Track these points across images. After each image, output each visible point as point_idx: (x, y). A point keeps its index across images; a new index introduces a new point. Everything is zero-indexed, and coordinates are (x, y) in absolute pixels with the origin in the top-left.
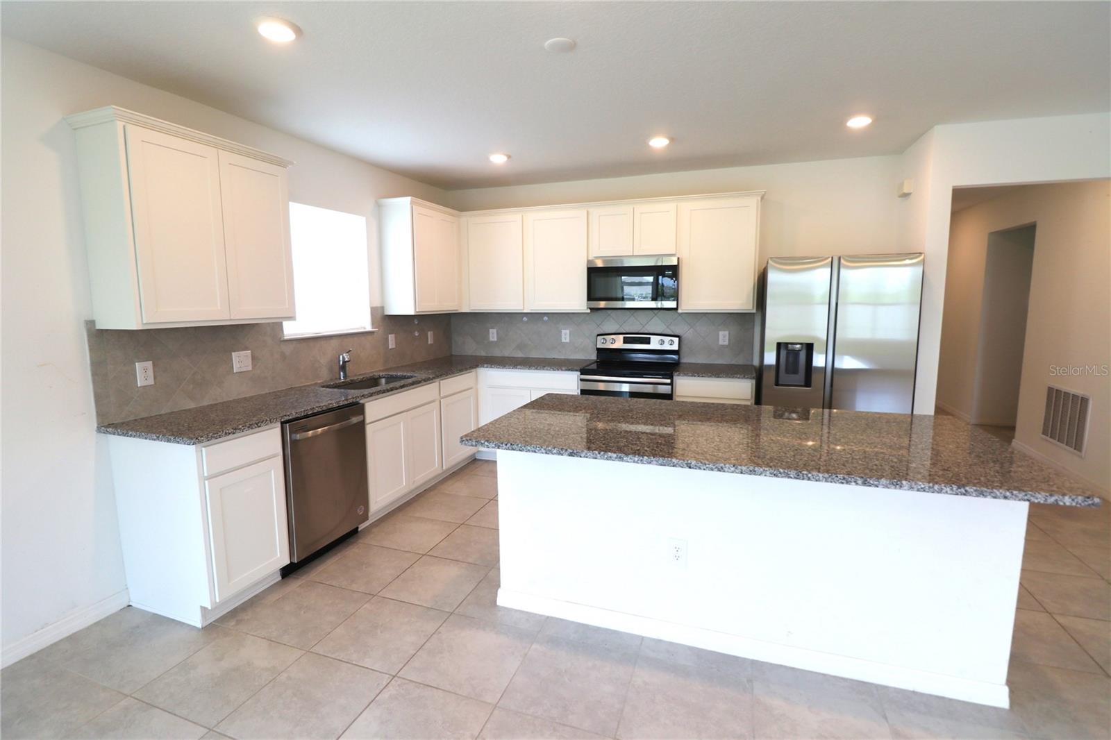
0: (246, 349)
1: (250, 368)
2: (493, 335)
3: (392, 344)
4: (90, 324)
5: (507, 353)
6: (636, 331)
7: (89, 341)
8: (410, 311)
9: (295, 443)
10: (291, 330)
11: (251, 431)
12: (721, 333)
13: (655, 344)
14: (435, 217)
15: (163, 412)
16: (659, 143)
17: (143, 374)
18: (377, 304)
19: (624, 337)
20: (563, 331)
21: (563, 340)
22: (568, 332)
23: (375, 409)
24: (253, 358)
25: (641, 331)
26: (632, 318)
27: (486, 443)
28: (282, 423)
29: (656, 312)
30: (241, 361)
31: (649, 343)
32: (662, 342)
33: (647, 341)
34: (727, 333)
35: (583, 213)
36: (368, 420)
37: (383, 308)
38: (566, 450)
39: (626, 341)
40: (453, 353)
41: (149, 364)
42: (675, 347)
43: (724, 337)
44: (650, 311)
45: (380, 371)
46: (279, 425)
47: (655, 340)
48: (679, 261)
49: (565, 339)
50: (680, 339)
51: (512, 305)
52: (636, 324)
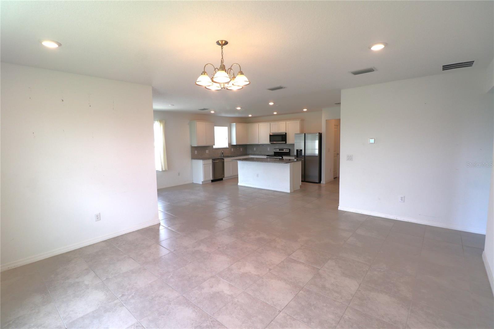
0: (208, 150)
1: (208, 153)
2: (255, 149)
3: (232, 150)
4: (191, 146)
5: (257, 153)
7: (191, 148)
8: (235, 144)
9: (214, 162)
10: (214, 147)
11: (208, 160)
14: (241, 126)
15: (198, 158)
17: (196, 152)
18: (230, 143)
20: (268, 148)
23: (226, 160)
32: (286, 150)
33: (283, 150)
35: (269, 124)
36: (225, 161)
39: (279, 150)
40: (247, 153)
41: (197, 150)
45: (229, 154)
46: (212, 160)
47: (284, 150)
48: (286, 133)
49: (269, 150)
50: (290, 149)
51: (256, 143)
52: (282, 147)
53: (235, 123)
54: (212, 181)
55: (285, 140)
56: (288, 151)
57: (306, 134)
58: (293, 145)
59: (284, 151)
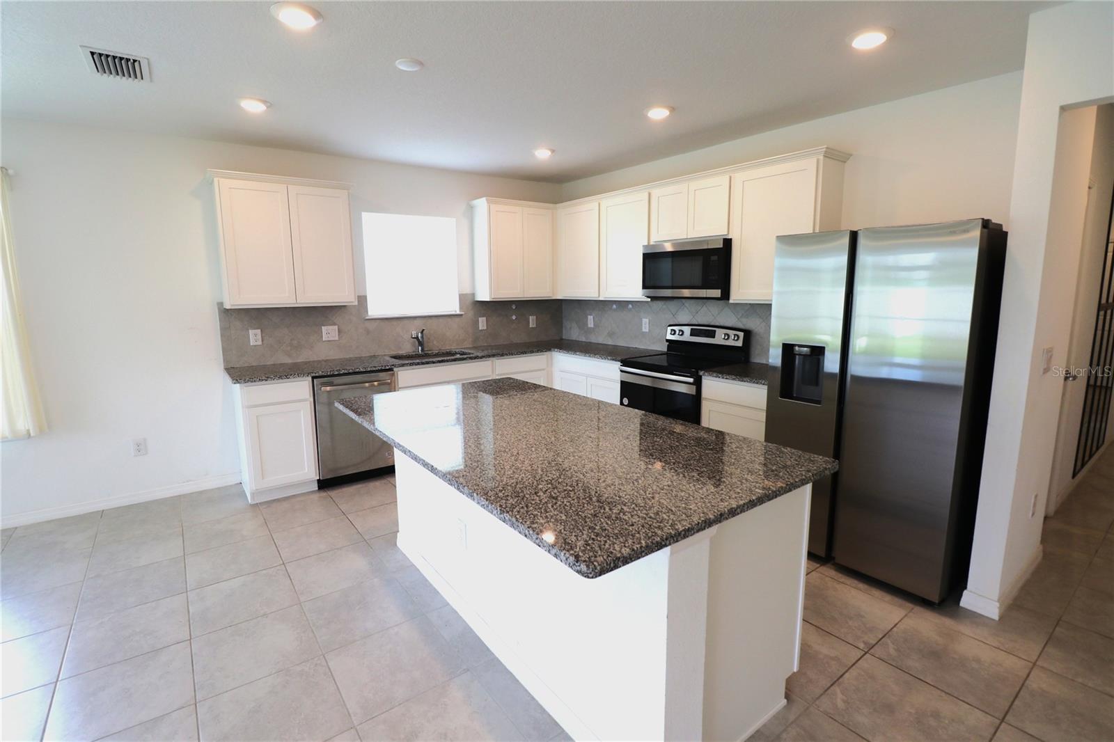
0: (334, 324)
1: (337, 338)
2: (591, 321)
3: (482, 326)
4: (220, 304)
5: (601, 340)
7: (219, 315)
8: (489, 299)
11: (281, 381)
14: (520, 212)
15: (268, 363)
16: (658, 114)
17: (255, 337)
18: (467, 290)
19: (692, 329)
20: (644, 320)
21: (644, 330)
22: (647, 320)
24: (339, 331)
25: (712, 324)
26: (704, 309)
28: (313, 378)
30: (329, 332)
31: (713, 337)
32: (726, 337)
33: (712, 334)
35: (646, 196)
36: (400, 385)
37: (473, 295)
39: (693, 333)
40: (564, 337)
41: (259, 331)
45: (467, 348)
46: (310, 379)
47: (720, 334)
48: (728, 243)
49: (645, 328)
50: (748, 334)
51: (587, 292)
52: (708, 315)
53: (484, 199)
54: (324, 484)
55: (723, 281)
56: (739, 343)
57: (862, 242)
58: (763, 309)
59: (719, 339)
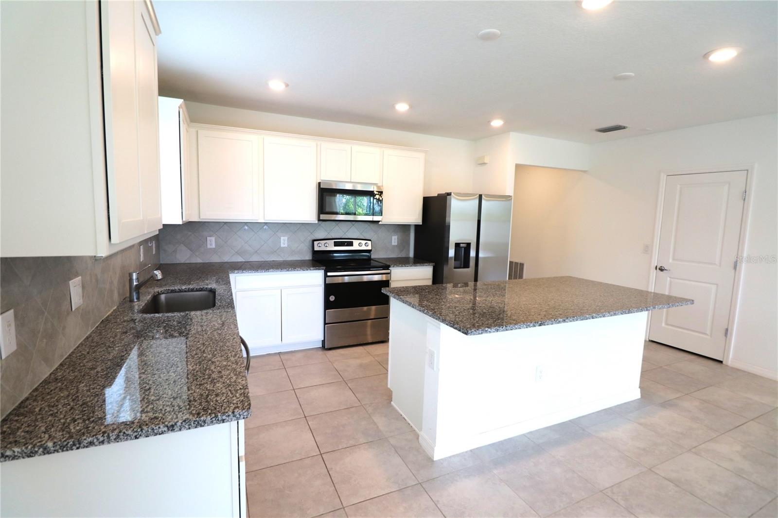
6: (339, 237)
12: (393, 237)
13: (356, 246)
16: (402, 107)
19: (335, 242)
20: (282, 238)
21: (282, 245)
22: (286, 238)
25: (343, 237)
26: (337, 228)
27: (489, 330)
29: (354, 223)
31: (352, 245)
32: (360, 244)
34: (396, 237)
38: (538, 323)
39: (336, 244)
40: (162, 262)
42: (369, 248)
43: (395, 240)
44: (349, 222)
50: (371, 241)
52: (340, 232)
